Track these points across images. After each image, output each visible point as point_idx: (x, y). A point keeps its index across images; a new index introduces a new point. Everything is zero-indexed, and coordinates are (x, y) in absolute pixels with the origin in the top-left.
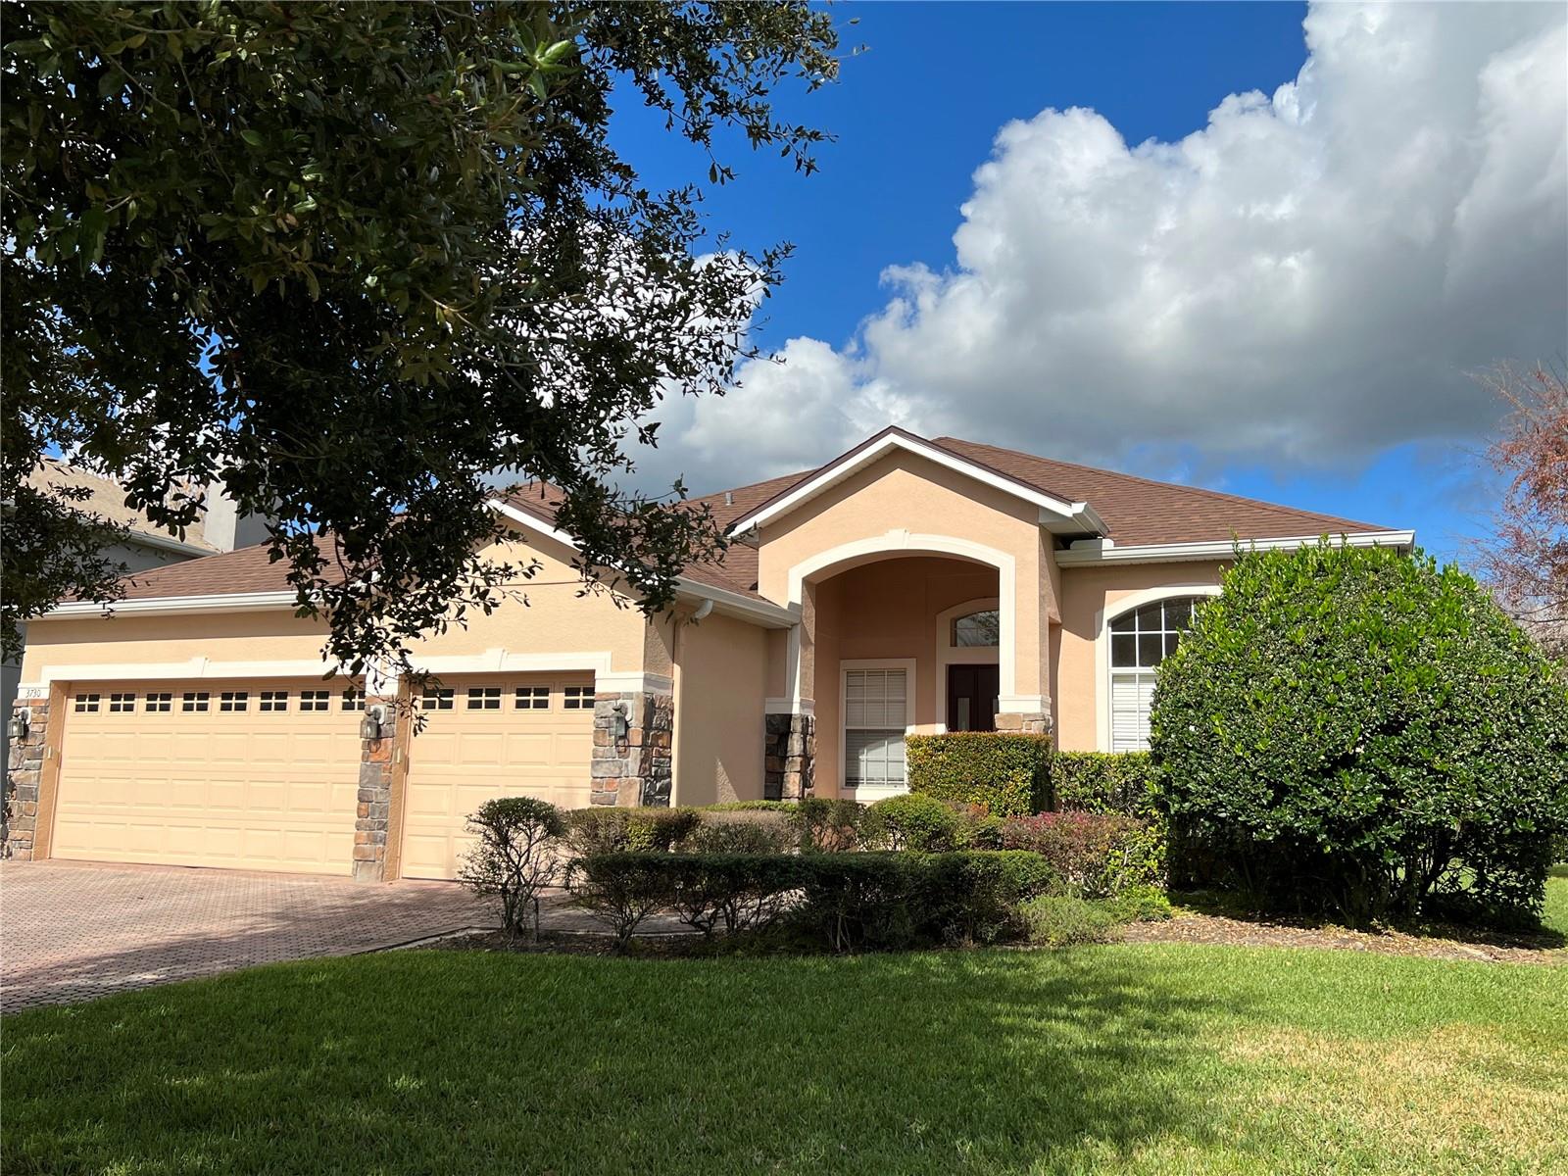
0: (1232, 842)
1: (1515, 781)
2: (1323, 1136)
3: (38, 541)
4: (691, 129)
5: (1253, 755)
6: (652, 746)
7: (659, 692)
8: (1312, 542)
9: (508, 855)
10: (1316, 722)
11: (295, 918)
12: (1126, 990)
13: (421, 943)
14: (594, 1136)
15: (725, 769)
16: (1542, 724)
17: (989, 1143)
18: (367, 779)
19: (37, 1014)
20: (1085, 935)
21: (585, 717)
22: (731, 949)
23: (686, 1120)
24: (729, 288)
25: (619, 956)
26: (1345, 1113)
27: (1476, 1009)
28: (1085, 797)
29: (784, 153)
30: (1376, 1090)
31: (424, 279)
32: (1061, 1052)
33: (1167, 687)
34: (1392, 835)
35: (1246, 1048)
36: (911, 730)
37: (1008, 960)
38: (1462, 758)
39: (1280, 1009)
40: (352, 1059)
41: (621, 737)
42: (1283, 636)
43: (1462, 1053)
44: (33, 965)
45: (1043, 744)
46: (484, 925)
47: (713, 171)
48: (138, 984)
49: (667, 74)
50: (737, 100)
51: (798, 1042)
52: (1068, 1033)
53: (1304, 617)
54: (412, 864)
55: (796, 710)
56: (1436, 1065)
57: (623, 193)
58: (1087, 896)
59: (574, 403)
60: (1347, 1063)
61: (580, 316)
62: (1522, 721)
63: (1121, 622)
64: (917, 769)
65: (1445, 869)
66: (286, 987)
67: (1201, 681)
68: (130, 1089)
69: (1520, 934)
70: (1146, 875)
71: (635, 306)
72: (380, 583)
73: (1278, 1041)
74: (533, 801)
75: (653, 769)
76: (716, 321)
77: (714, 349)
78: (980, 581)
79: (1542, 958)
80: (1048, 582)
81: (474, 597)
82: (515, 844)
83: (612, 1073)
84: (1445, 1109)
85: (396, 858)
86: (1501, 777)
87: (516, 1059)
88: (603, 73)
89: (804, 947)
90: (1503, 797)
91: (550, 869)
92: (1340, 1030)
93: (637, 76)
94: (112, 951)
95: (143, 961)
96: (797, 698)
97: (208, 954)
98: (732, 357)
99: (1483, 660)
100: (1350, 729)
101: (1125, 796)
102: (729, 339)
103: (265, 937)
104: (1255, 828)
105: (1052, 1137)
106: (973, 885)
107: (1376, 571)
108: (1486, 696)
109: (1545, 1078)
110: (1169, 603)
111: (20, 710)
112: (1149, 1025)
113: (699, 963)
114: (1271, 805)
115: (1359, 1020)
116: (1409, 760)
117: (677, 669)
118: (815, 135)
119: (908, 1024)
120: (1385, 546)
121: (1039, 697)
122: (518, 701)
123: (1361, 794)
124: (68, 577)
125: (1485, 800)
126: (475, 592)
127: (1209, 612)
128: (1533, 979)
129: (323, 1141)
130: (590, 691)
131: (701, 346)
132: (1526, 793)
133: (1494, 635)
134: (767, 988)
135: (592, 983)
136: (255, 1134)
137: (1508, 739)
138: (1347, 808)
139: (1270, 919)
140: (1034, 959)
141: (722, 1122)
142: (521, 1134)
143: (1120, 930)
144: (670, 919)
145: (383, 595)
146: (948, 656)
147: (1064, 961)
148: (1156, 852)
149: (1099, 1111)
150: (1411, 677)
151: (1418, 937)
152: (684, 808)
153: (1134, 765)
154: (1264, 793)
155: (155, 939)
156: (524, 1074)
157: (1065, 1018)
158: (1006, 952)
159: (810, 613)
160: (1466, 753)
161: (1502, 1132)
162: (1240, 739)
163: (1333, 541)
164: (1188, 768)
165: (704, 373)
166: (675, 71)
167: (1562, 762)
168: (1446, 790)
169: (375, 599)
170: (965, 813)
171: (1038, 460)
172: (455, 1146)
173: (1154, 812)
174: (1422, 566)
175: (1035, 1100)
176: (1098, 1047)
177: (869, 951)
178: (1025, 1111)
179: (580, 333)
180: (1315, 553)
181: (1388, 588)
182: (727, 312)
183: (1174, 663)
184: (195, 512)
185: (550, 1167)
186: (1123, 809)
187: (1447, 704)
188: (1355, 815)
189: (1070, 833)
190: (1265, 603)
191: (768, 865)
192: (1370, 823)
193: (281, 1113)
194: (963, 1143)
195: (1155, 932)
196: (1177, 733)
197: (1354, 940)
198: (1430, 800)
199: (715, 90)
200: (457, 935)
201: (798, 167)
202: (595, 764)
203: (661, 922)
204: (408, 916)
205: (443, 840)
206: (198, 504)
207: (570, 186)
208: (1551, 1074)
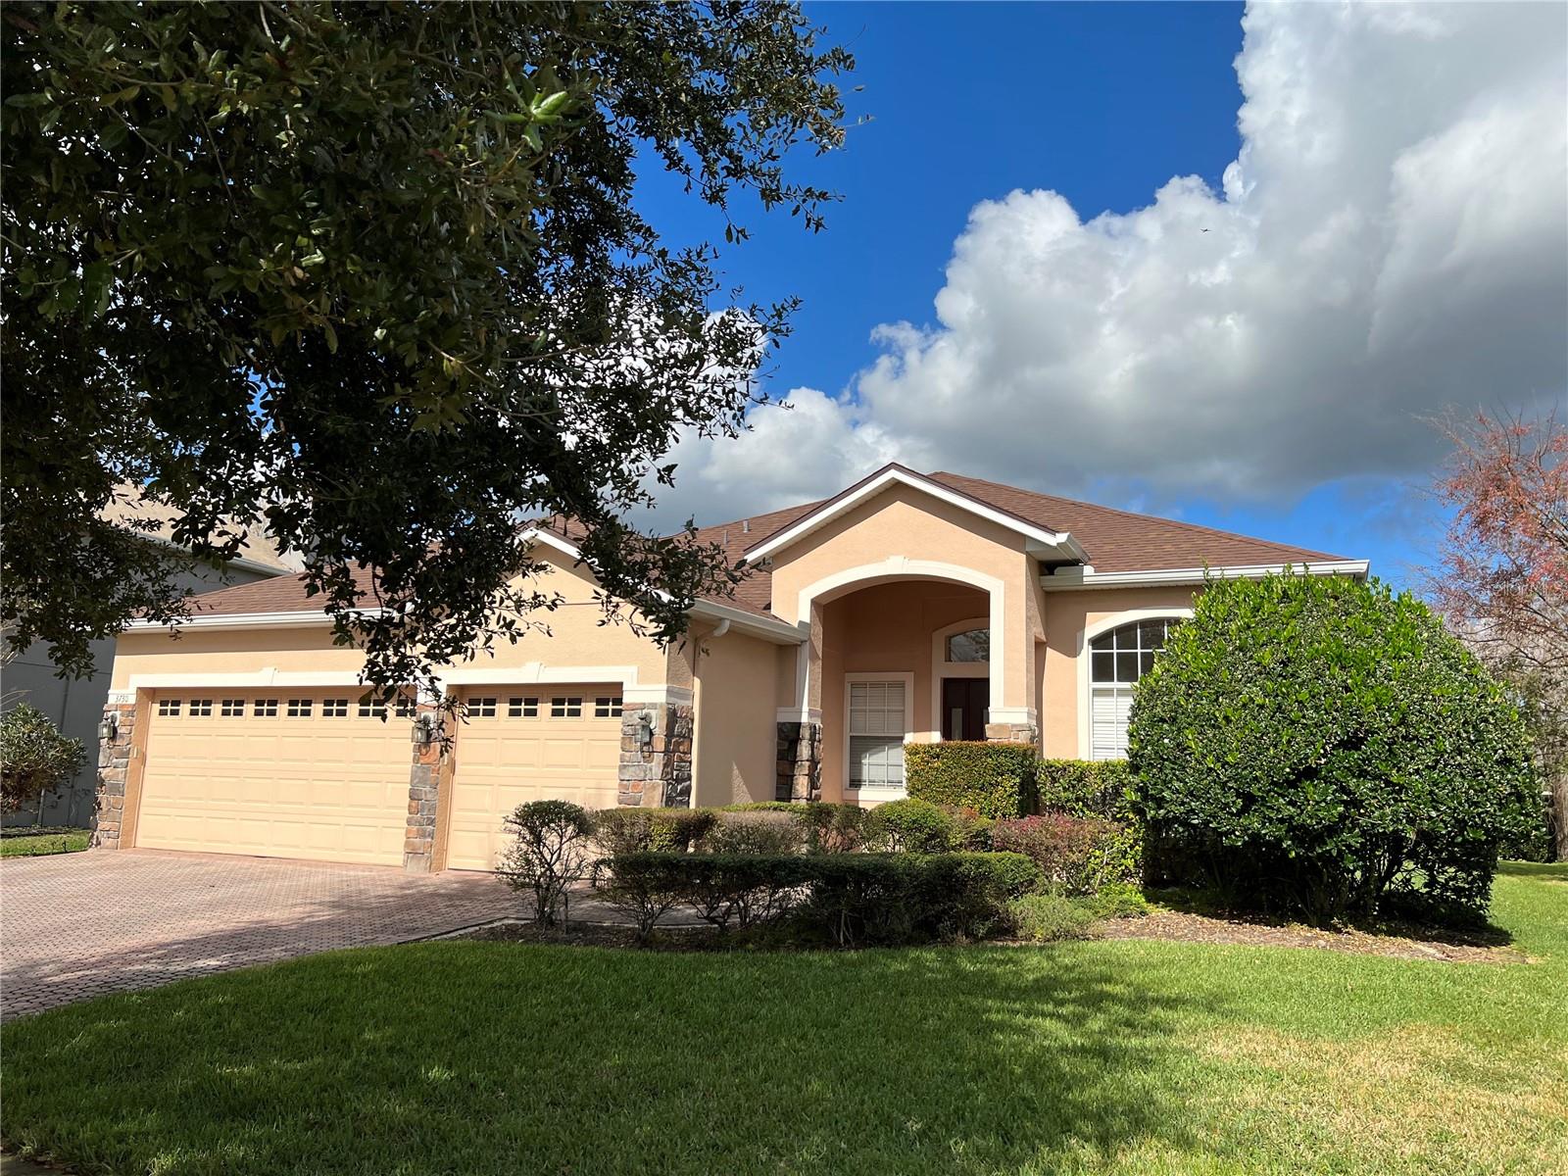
0: (1202, 843)
1: (1466, 793)
2: (1297, 1139)
3: (111, 568)
4: (709, 192)
5: (1223, 767)
6: (674, 752)
7: (680, 703)
8: (1276, 570)
9: (541, 853)
10: (1282, 737)
11: (347, 905)
12: (1108, 988)
13: (461, 932)
14: (610, 1133)
15: (740, 772)
16: (1491, 741)
17: (981, 1142)
18: (418, 779)
19: (107, 1001)
20: (1068, 931)
21: (613, 724)
22: (743, 942)
23: (698, 1115)
24: (740, 340)
25: (640, 948)
26: (1316, 1115)
27: (1434, 1008)
28: (1068, 801)
29: (795, 212)
30: (1345, 1092)
31: (433, 332)
32: (1048, 1049)
33: (1144, 703)
34: (1352, 841)
35: (1220, 1047)
36: (910, 738)
37: (998, 956)
38: (1417, 771)
39: (1251, 1008)
40: (391, 1050)
41: (647, 744)
42: (1251, 658)
43: (1424, 1054)
44: (109, 950)
45: (1029, 752)
46: (520, 915)
47: (729, 231)
48: (203, 970)
49: (686, 140)
50: (751, 164)
51: (803, 1037)
52: (1054, 1032)
53: (1271, 640)
54: (457, 856)
55: (805, 719)
56: (1399, 1066)
57: (645, 251)
58: (1069, 894)
59: (597, 446)
60: (1316, 1064)
61: (600, 365)
62: (1472, 738)
63: (1100, 641)
64: (914, 774)
65: (1398, 870)
66: (335, 977)
67: (1175, 698)
68: (184, 1077)
69: (1468, 932)
70: (1123, 873)
71: (655, 356)
72: (413, 614)
73: (1250, 1040)
74: (564, 804)
75: (675, 773)
76: (728, 370)
77: (727, 396)
78: (971, 603)
79: (1490, 956)
80: (1034, 604)
81: (501, 627)
82: (547, 842)
83: (630, 1066)
84: (1412, 1113)
85: (443, 851)
86: (1453, 789)
87: (541, 1051)
88: (627, 140)
89: (810, 941)
90: (1456, 808)
91: (579, 865)
92: (1309, 1029)
93: (658, 143)
94: (183, 937)
95: (210, 947)
96: (805, 708)
97: (269, 941)
98: (744, 403)
99: (1436, 681)
100: (1312, 743)
101: (1104, 800)
102: (741, 386)
103: (321, 925)
104: (1226, 834)
105: (1041, 1138)
106: (966, 886)
107: (1336, 598)
108: (1439, 714)
109: (1502, 1080)
110: (1145, 624)
111: (110, 714)
112: (1129, 1024)
113: (714, 957)
114: (1239, 814)
115: (1326, 1019)
116: (1368, 773)
117: (697, 682)
118: (823, 195)
119: (905, 1020)
120: (1344, 574)
121: (1026, 709)
122: (553, 710)
123: (1323, 804)
124: (139, 602)
125: (1438, 810)
126: (502, 623)
127: (1182, 634)
128: (1485, 978)
129: (358, 1133)
130: (618, 701)
131: (715, 393)
132: (1476, 804)
133: (1445, 658)
134: (775, 983)
135: (615, 977)
136: (296, 1124)
137: (1460, 754)
138: (1310, 817)
139: (1239, 917)
140: (1022, 956)
141: (730, 1117)
142: (542, 1128)
143: (1100, 926)
144: (688, 911)
145: (415, 624)
146: (943, 670)
147: (1050, 958)
148: (1133, 852)
149: (1084, 1113)
150: (1369, 697)
151: (1376, 935)
152: (701, 810)
153: (1113, 772)
154: (1234, 802)
155: (222, 926)
156: (549, 1065)
157: (1052, 1015)
158: (995, 949)
159: (818, 631)
160: (1421, 767)
161: (1466, 1135)
162: (1210, 752)
163: (1294, 569)
164: (1163, 777)
165: (718, 417)
166: (693, 138)
167: (1509, 776)
168: (1402, 801)
169: (408, 628)
170: (958, 816)
171: (1025, 493)
172: (481, 1140)
173: (1131, 816)
174: (1378, 593)
175: (1024, 1099)
176: (1083, 1045)
177: (870, 946)
178: (1014, 1110)
179: (600, 382)
180: (1280, 582)
181: (1348, 614)
182: (738, 361)
183: (1151, 681)
184: (237, 548)
185: (568, 1163)
186: (1103, 813)
187: (1403, 722)
188: (1317, 823)
189: (1054, 835)
190: (1234, 627)
191: (777, 865)
192: (1332, 830)
193: (321, 1105)
194: (956, 1143)
195: (1132, 928)
196: (1153, 744)
197: (1317, 938)
198: (1388, 810)
199: (730, 155)
200: (495, 924)
201: (808, 225)
202: (622, 768)
203: (680, 914)
204: (452, 906)
205: (486, 835)
206: (240, 541)
207: (597, 245)
208: (1508, 1076)
